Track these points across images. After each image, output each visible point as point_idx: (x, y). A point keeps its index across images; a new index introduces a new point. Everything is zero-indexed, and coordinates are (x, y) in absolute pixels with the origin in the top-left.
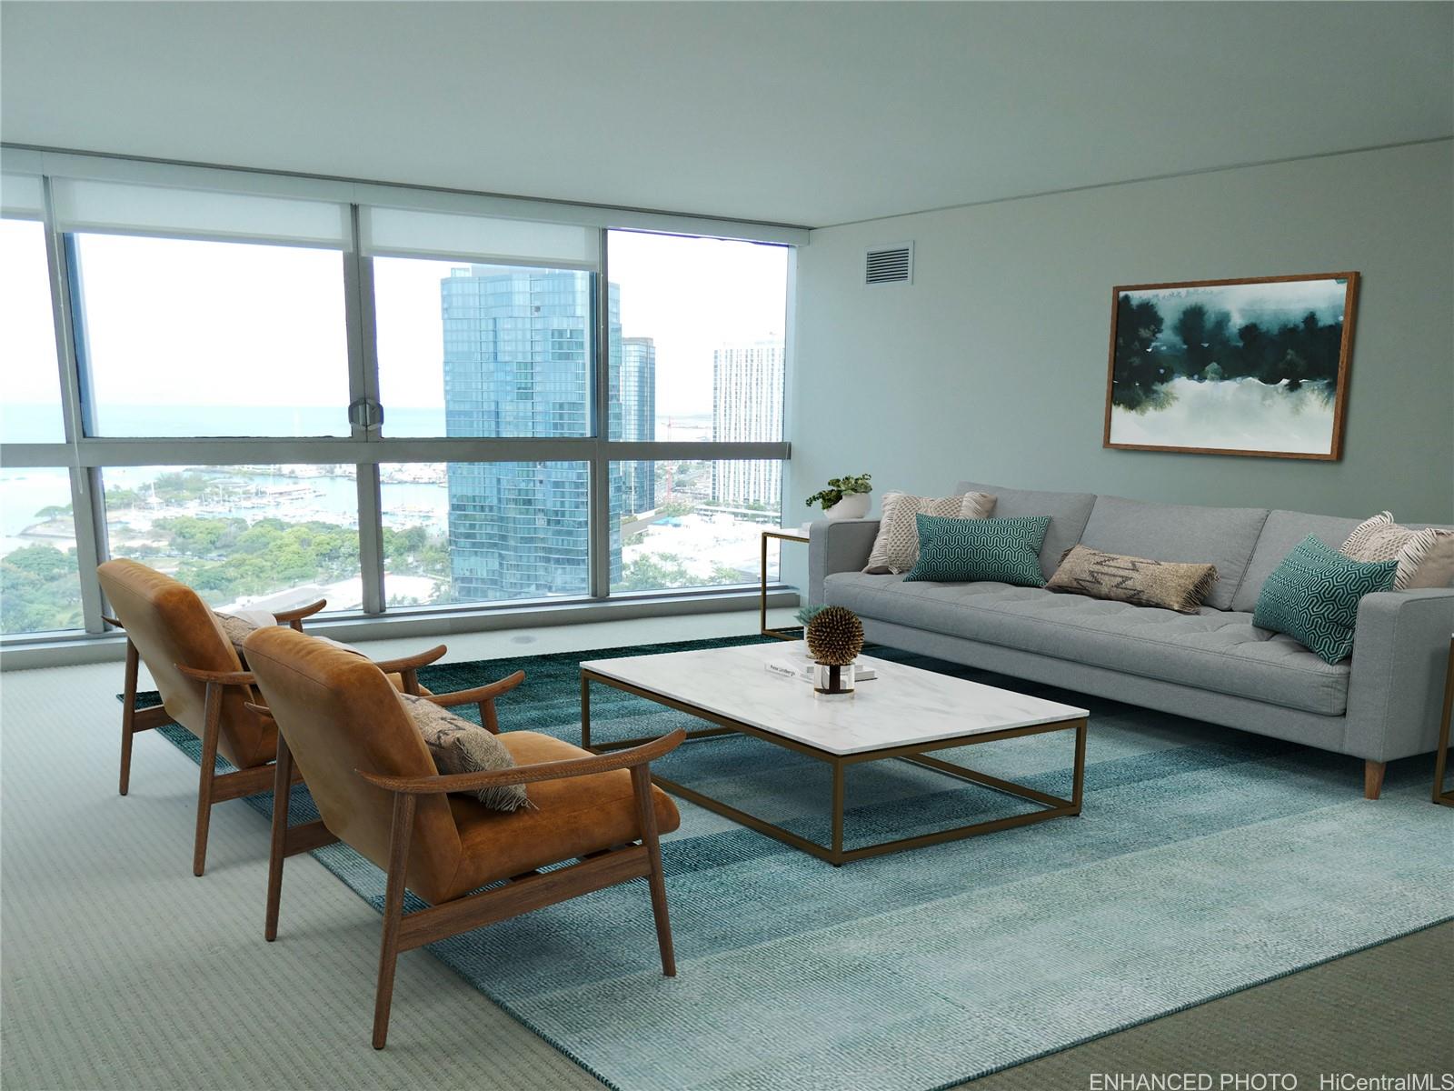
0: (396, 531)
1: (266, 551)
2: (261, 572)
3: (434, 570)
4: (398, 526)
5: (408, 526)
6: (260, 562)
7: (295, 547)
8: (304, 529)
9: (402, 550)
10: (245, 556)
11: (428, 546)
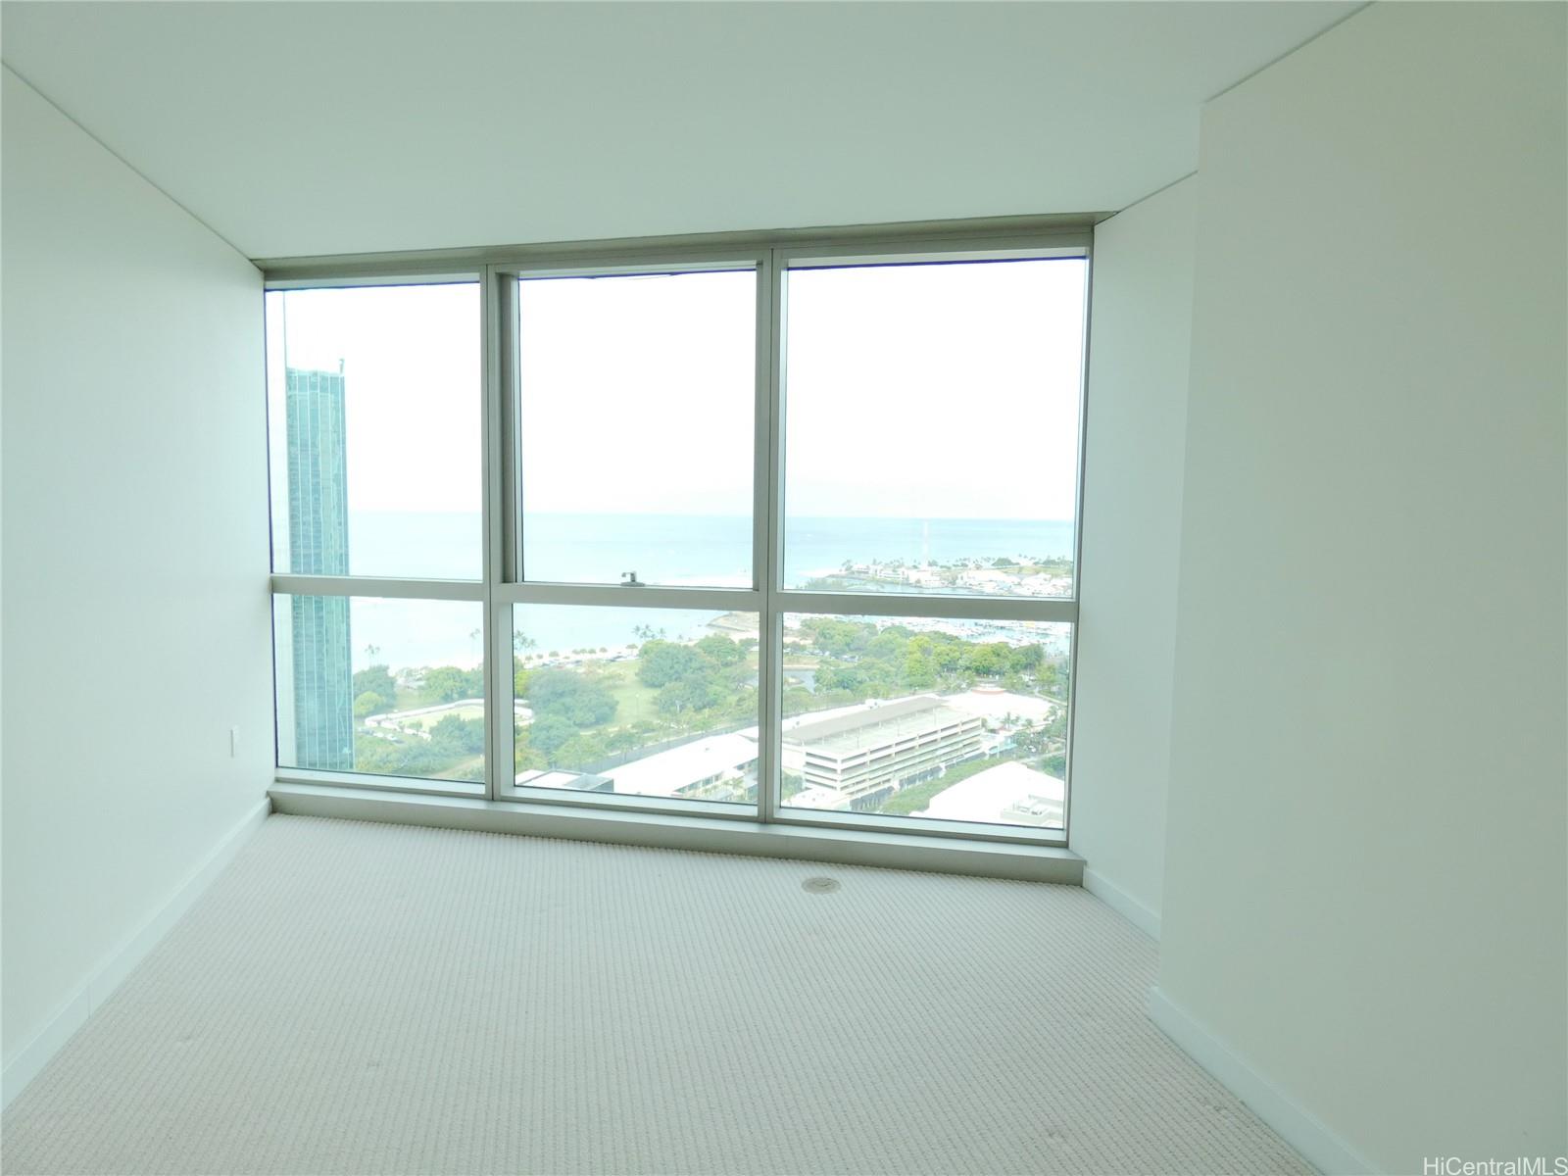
0: (1013, 647)
1: (892, 657)
2: (887, 677)
3: (1050, 692)
4: (1015, 642)
5: (1025, 643)
6: (887, 667)
7: (918, 655)
8: (927, 638)
9: (1019, 667)
10: (874, 660)
11: (1046, 666)
